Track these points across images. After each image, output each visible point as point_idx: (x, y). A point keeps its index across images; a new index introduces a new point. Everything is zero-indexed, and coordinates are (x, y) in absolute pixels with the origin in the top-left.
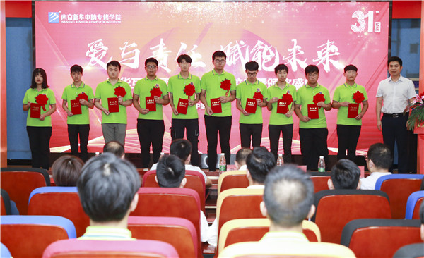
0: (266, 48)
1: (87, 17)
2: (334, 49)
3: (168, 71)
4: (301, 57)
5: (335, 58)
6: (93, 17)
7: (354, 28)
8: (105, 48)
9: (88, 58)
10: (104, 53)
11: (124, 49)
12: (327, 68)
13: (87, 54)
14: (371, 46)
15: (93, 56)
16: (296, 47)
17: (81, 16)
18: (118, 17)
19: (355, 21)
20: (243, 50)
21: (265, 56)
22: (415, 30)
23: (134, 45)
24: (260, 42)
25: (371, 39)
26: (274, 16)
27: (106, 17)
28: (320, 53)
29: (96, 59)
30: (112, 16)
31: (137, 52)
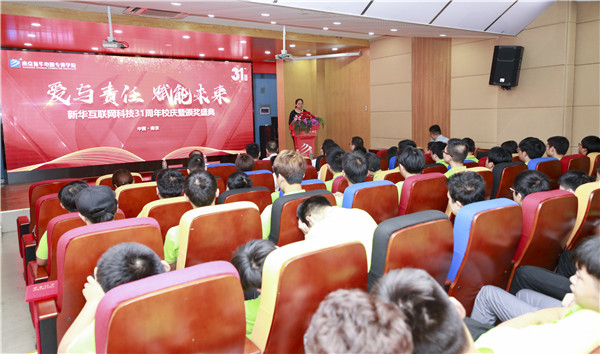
0: (183, 89)
1: (46, 64)
2: (223, 90)
3: (117, 105)
4: (204, 95)
5: (224, 96)
6: (52, 65)
7: (233, 77)
8: (65, 89)
9: (50, 96)
10: (63, 93)
11: (80, 89)
12: (220, 102)
13: (49, 92)
14: (243, 89)
15: (53, 94)
16: (202, 89)
17: (41, 63)
18: (73, 65)
19: (233, 73)
20: (168, 91)
21: (183, 95)
22: (272, 80)
23: (88, 86)
24: (179, 86)
25: (243, 84)
26: (186, 69)
27: (63, 65)
28: (215, 93)
29: (57, 97)
30: (68, 65)
31: (91, 92)
